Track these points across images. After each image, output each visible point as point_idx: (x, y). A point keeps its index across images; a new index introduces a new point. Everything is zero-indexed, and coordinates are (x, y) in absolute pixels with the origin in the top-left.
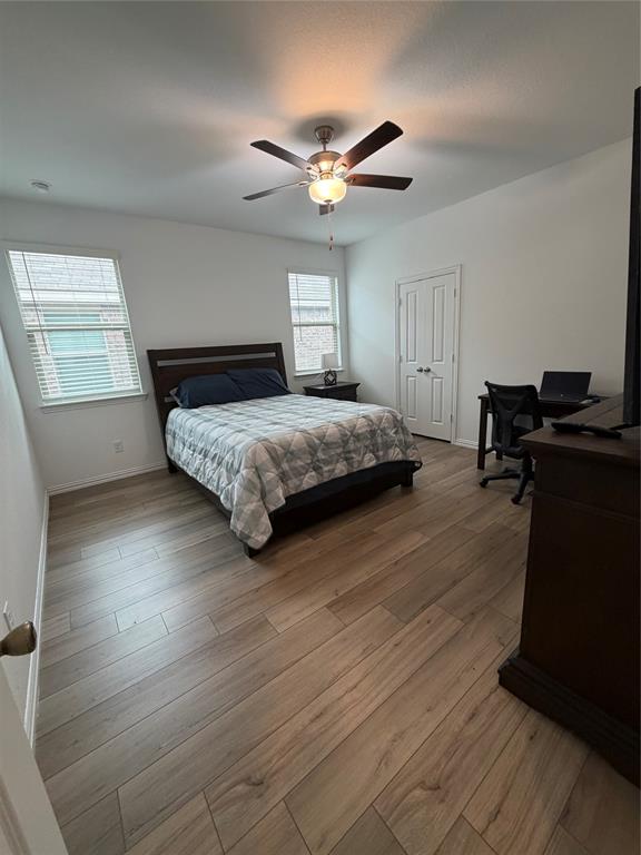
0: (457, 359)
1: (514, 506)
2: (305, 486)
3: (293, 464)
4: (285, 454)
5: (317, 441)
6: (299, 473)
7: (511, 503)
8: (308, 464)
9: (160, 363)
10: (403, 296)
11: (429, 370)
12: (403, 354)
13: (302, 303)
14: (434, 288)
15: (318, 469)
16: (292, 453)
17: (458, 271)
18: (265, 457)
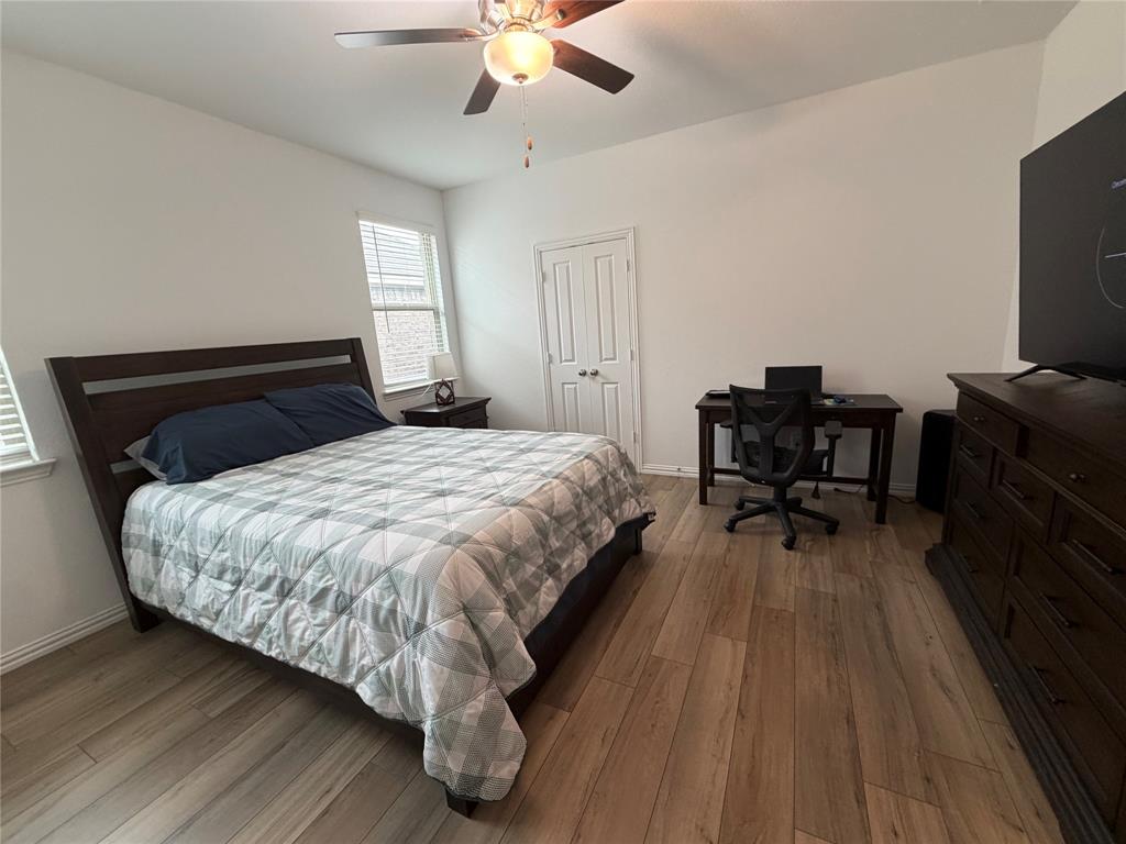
0: (638, 356)
1: (792, 553)
2: (544, 612)
3: (520, 575)
4: (507, 559)
5: (546, 518)
6: (531, 590)
7: (784, 551)
8: (539, 567)
9: (90, 388)
10: (548, 268)
11: (595, 373)
12: (554, 350)
13: (388, 280)
14: (596, 258)
15: (553, 570)
16: (516, 553)
17: (631, 235)
18: (478, 579)
